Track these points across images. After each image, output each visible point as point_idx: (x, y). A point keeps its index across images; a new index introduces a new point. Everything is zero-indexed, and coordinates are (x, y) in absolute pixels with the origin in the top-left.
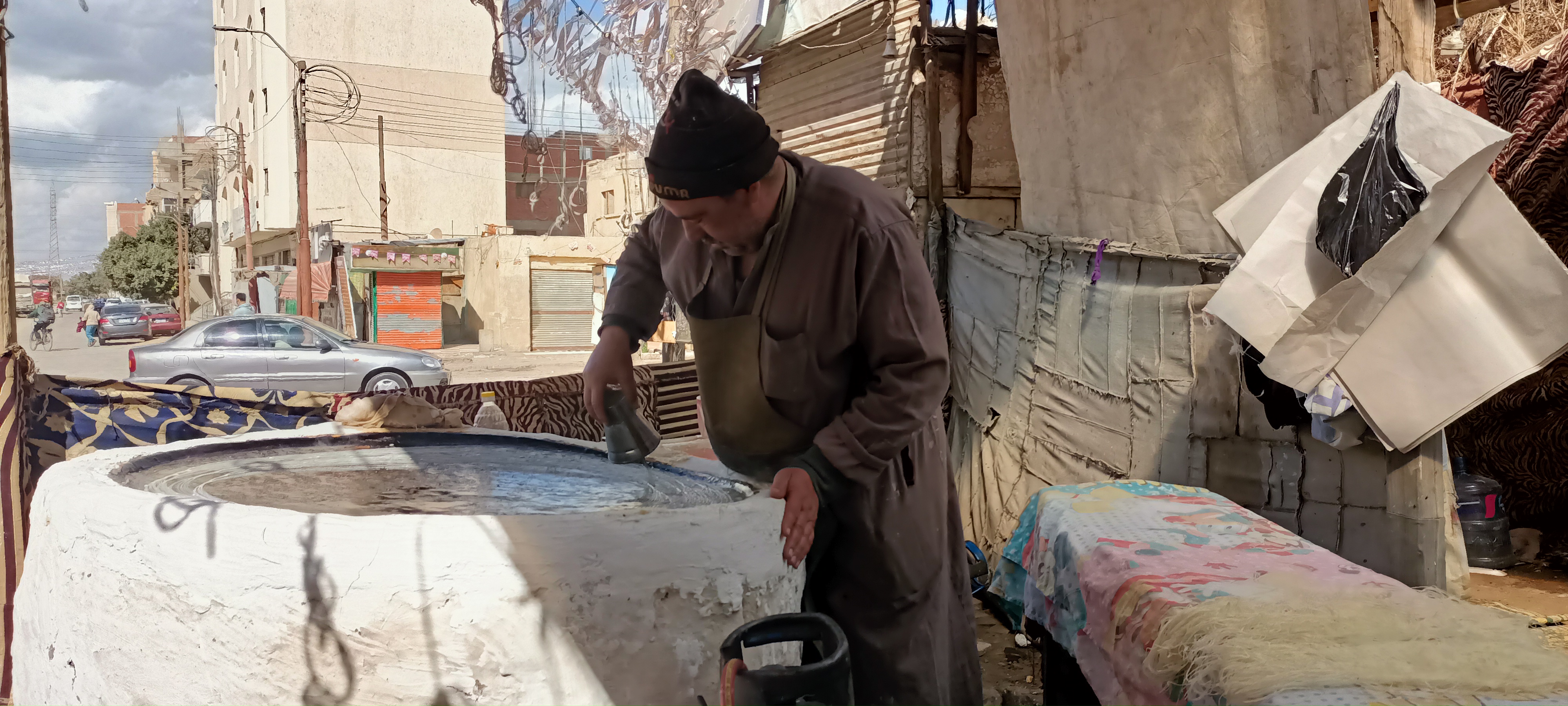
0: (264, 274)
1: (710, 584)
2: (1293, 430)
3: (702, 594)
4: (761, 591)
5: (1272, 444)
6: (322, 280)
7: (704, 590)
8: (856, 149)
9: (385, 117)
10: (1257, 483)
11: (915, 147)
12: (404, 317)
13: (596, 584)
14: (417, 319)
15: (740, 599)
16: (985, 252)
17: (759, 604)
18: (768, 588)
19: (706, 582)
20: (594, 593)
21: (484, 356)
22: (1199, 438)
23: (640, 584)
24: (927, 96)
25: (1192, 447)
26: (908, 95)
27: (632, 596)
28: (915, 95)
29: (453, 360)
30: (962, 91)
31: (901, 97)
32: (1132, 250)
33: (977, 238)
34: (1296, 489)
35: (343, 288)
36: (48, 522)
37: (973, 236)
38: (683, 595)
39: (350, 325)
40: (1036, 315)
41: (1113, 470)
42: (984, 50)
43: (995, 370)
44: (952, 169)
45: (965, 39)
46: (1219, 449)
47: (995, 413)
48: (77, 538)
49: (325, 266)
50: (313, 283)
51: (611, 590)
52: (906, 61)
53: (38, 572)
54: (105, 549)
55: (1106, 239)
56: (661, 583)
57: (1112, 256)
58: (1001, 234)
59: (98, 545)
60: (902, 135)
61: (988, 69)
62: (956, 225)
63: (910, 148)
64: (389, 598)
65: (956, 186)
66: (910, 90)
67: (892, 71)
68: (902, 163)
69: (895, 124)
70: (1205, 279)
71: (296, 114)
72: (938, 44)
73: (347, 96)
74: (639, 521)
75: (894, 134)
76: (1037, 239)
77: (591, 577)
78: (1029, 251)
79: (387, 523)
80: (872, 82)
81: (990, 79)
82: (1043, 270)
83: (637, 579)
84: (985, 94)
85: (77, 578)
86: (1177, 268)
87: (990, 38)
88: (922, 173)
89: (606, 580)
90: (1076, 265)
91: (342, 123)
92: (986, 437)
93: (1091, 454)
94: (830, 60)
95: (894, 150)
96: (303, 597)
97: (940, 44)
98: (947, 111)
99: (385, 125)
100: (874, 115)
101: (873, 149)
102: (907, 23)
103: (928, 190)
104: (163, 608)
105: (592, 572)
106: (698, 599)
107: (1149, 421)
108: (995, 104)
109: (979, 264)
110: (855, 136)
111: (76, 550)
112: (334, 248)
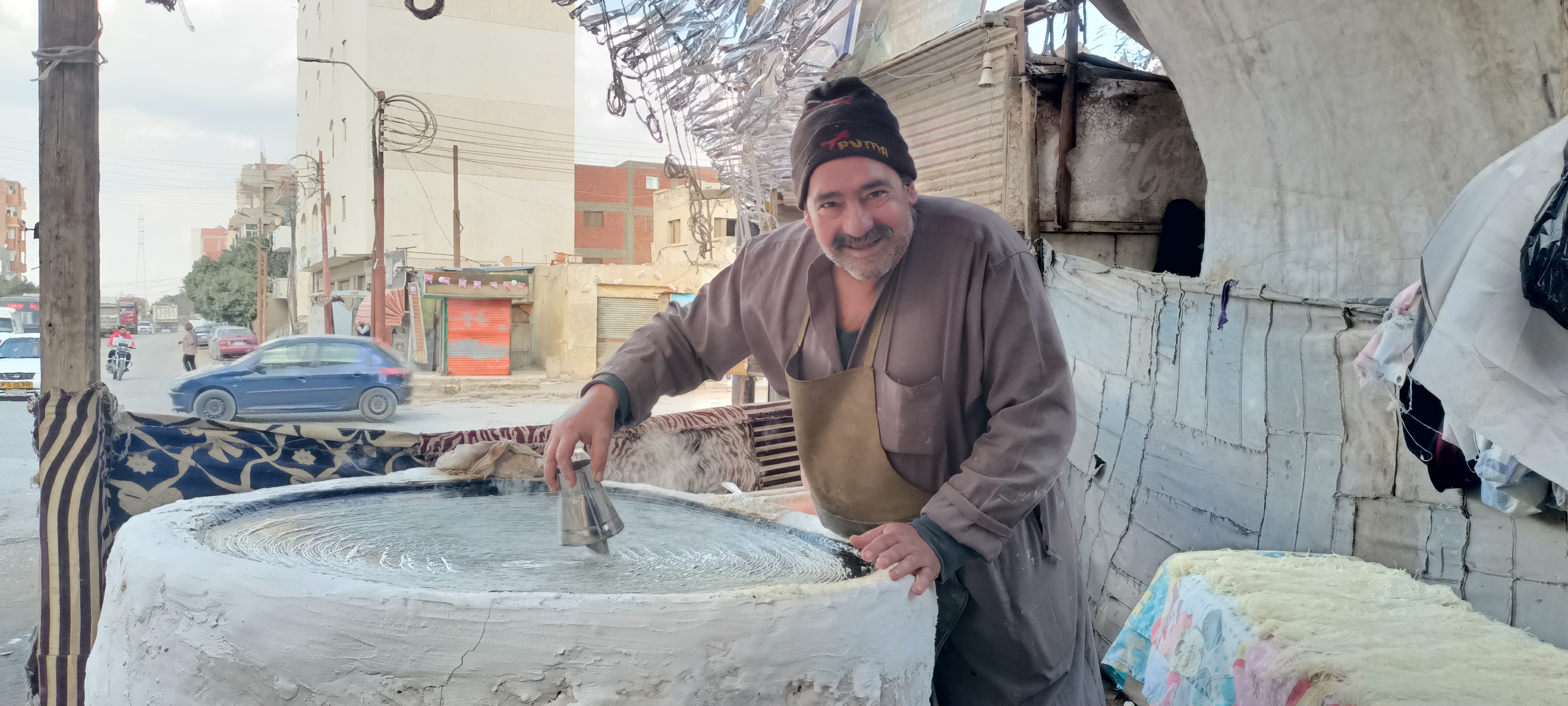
0: (339, 299)
1: (846, 675)
2: (1459, 493)
3: (838, 688)
4: (899, 681)
5: (1434, 508)
6: (395, 305)
7: (841, 682)
8: (945, 181)
9: (460, 147)
10: (1415, 549)
11: (1011, 180)
12: (474, 343)
13: (723, 677)
14: (487, 345)
15: (877, 693)
16: (1089, 290)
17: (897, 697)
18: (906, 678)
19: (841, 674)
20: (722, 687)
21: (551, 383)
22: (1347, 496)
23: (771, 677)
24: (1024, 126)
25: (1337, 506)
26: (1005, 125)
27: (762, 690)
28: (1012, 125)
29: (520, 387)
30: (1061, 121)
31: (995, 127)
32: (1261, 293)
33: (1079, 276)
34: (1460, 557)
35: (415, 314)
36: (124, 587)
37: (1074, 272)
38: (817, 689)
39: (421, 351)
40: (1151, 358)
41: (1241, 528)
42: (1085, 79)
43: (1100, 414)
44: (1049, 203)
45: (1065, 67)
46: (1367, 509)
47: (1099, 462)
48: (155, 607)
49: (398, 292)
50: (386, 309)
51: (738, 683)
52: (1000, 90)
53: (111, 642)
54: (185, 620)
55: (1231, 280)
56: (793, 675)
57: (1238, 298)
58: (1108, 272)
59: (177, 617)
60: (996, 167)
61: (1088, 99)
62: (1053, 261)
63: (1006, 180)
64: (495, 689)
65: (1052, 221)
66: (1006, 121)
67: (984, 102)
68: (996, 196)
69: (987, 156)
70: (1350, 325)
71: (374, 143)
72: (1037, 72)
73: (424, 125)
74: (772, 603)
75: (988, 166)
76: (1149, 278)
77: (717, 668)
78: (1141, 290)
79: (494, 601)
80: (964, 112)
81: (1090, 109)
82: (1158, 311)
83: (768, 670)
84: (1084, 125)
85: (154, 652)
86: (1315, 312)
87: (1090, 67)
88: (1017, 207)
89: (733, 671)
90: (1197, 307)
91: (418, 152)
92: (1090, 486)
93: (1216, 509)
94: (919, 90)
95: (987, 182)
96: (399, 684)
97: (1039, 73)
98: (1045, 142)
99: (460, 155)
100: (965, 146)
101: (964, 180)
102: (1003, 51)
103: (1023, 224)
104: (246, 692)
105: (719, 662)
106: (832, 693)
107: (1287, 477)
108: (1095, 135)
109: (1082, 302)
110: (943, 167)
111: (154, 621)
112: (408, 274)
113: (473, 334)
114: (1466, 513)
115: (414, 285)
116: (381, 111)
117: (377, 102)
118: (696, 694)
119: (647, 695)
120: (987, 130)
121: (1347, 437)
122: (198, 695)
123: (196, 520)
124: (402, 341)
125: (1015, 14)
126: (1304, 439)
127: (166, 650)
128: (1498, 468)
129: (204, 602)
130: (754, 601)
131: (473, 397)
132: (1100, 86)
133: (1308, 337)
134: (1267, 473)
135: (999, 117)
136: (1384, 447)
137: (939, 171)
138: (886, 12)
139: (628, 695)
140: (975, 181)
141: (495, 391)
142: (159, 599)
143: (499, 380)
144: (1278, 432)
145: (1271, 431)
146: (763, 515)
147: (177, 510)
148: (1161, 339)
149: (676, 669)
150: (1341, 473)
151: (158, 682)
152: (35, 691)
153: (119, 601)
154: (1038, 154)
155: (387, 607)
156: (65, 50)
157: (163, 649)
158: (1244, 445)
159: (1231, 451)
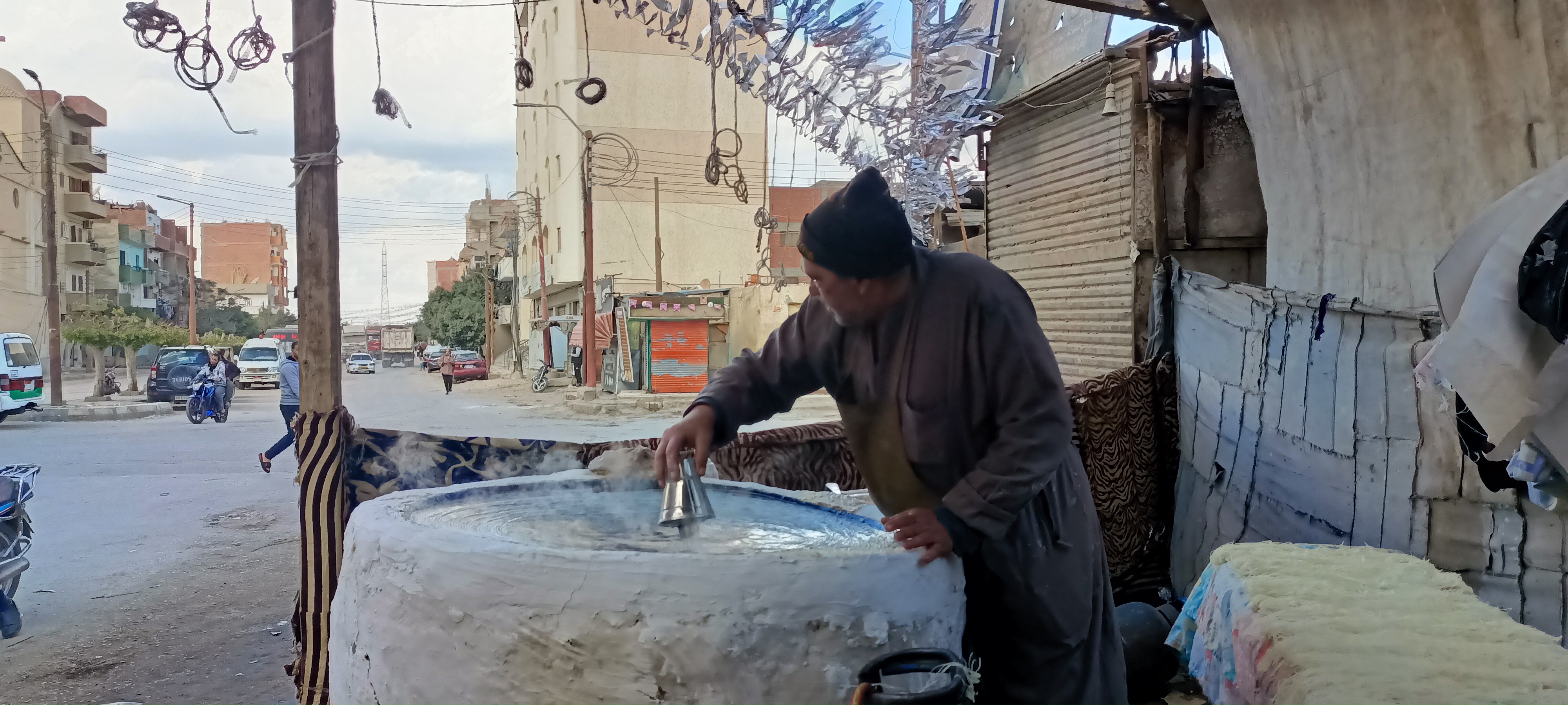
0: (555, 324)
1: (857, 620)
2: (1513, 493)
3: (850, 628)
4: (908, 629)
5: (1493, 508)
6: (604, 328)
7: (853, 624)
8: (1081, 203)
9: (661, 178)
10: (1478, 546)
11: (1139, 201)
12: (675, 363)
13: (756, 614)
14: (686, 364)
15: (885, 635)
16: (1211, 305)
17: (905, 639)
18: (915, 627)
19: (853, 618)
20: (754, 621)
22: (1422, 498)
23: (793, 616)
24: (1150, 150)
25: (1414, 507)
26: (1131, 150)
27: (786, 626)
28: (1138, 149)
30: (1187, 143)
31: (1124, 151)
32: (1352, 305)
33: (1203, 291)
34: (1518, 554)
35: (622, 336)
36: (354, 549)
37: (1198, 288)
38: (832, 628)
39: (628, 370)
40: (1261, 369)
41: (1335, 529)
42: (1211, 103)
43: (1220, 423)
44: (1178, 221)
45: (1191, 92)
46: (1440, 510)
47: (1219, 468)
48: (373, 561)
49: (607, 316)
50: (596, 332)
51: (768, 619)
52: (1127, 117)
53: (346, 586)
54: (392, 570)
55: (1329, 294)
56: (813, 616)
57: (1334, 311)
58: (1227, 287)
59: (387, 567)
60: (1125, 189)
61: (1216, 121)
62: (1181, 277)
63: (1134, 202)
64: (593, 617)
65: (1182, 238)
66: (1133, 145)
67: (1114, 127)
68: (1126, 216)
69: (1118, 179)
70: (1427, 336)
71: (583, 179)
72: (1161, 99)
73: (627, 160)
74: (795, 563)
75: (1118, 188)
76: (1261, 293)
77: (751, 608)
78: (1254, 305)
79: (593, 556)
80: (1096, 137)
81: (1218, 130)
82: (1269, 324)
83: (791, 612)
84: (1212, 145)
85: (373, 592)
86: (1399, 324)
87: (1217, 90)
88: (1146, 226)
89: (764, 611)
90: (1301, 319)
91: (622, 186)
92: (1211, 492)
93: (1314, 512)
94: (1056, 117)
95: (1118, 204)
96: (530, 613)
97: (1163, 99)
98: (1172, 164)
99: (660, 186)
100: (1098, 169)
101: (1097, 202)
102: (1129, 80)
103: (1152, 243)
104: (431, 618)
105: (752, 604)
106: (845, 632)
107: (1372, 480)
108: (1224, 154)
109: (1204, 316)
110: (1079, 190)
111: (373, 570)
112: (615, 299)
113: (674, 354)
114: (1522, 512)
115: (621, 310)
116: (589, 149)
117: (585, 141)
118: (735, 625)
119: (698, 624)
120: (1116, 154)
121: (1423, 442)
122: (401, 620)
123: (405, 505)
124: (611, 362)
125: (1138, 45)
126: (1386, 444)
127: (381, 590)
128: (1525, 467)
129: (405, 557)
130: (781, 560)
131: (674, 413)
132: (1226, 109)
133: (1391, 348)
134: (1355, 477)
135: (1126, 142)
136: (1454, 451)
137: (1076, 193)
138: (1024, 45)
139: (685, 624)
140: (1108, 203)
142: (376, 555)
144: (1365, 438)
145: (1359, 437)
146: (844, 508)
147: (392, 499)
148: (1269, 350)
149: (719, 608)
150: (1416, 476)
151: (376, 612)
152: (298, 640)
153: (351, 558)
154: (1166, 175)
155: (522, 559)
156: (313, 156)
157: (379, 589)
158: (1336, 450)
159: (1324, 456)
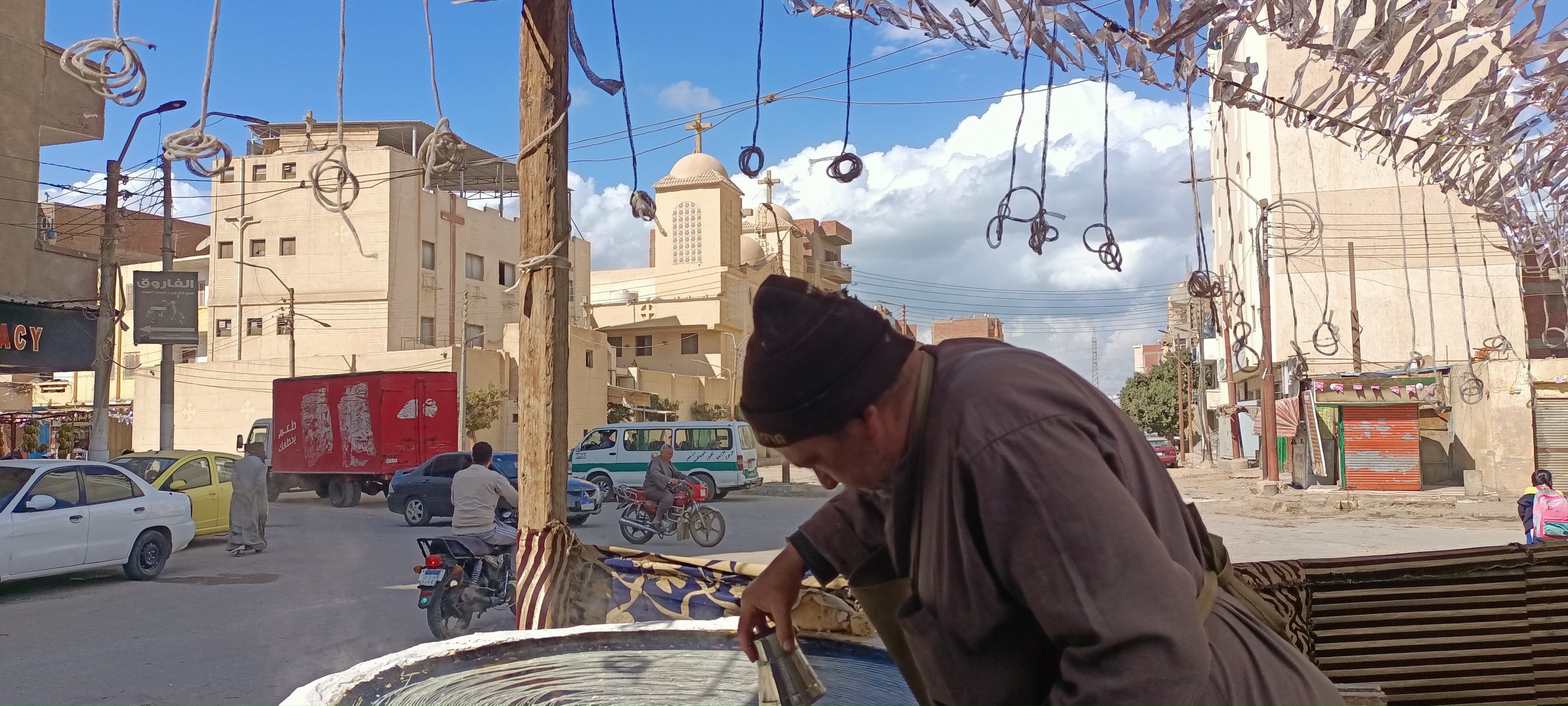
12: (1374, 455)
14: (1391, 457)
21: (1471, 501)
29: (1430, 505)
35: (1311, 423)
39: (1319, 462)
49: (1292, 401)
71: (1259, 252)
73: (1310, 227)
91: (1304, 255)
99: (1356, 252)
112: (1302, 383)
113: (1374, 445)
115: (1308, 394)
116: (1264, 219)
117: (1260, 210)
124: (1301, 453)
131: (1372, 515)
141: (1399, 509)
143: (1405, 496)
